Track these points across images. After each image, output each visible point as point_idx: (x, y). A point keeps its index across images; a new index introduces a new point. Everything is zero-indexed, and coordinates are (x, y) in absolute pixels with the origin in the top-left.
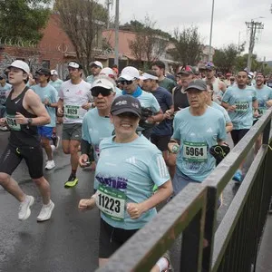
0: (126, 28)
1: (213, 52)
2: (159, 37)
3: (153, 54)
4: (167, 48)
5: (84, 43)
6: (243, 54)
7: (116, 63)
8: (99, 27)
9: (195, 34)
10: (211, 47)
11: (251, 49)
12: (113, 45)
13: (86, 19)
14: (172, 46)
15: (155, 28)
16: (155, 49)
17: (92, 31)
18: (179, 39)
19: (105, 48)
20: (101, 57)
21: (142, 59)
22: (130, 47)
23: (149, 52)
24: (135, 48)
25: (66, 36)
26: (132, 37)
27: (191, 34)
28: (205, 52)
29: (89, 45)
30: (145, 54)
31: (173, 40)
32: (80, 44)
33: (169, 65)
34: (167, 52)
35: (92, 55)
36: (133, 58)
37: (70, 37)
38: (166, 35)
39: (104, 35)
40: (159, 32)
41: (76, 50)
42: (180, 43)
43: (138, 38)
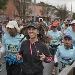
0: (38, 5)
1: (72, 14)
2: (52, 8)
3: (49, 15)
4: (54, 12)
8: (28, 4)
10: (71, 12)
12: (33, 11)
13: (23, 1)
14: (56, 11)
16: (50, 13)
17: (25, 6)
18: (59, 9)
19: (30, 12)
20: (29, 16)
21: (45, 17)
22: (40, 12)
23: (47, 14)
24: (42, 12)
25: (15, 8)
26: (41, 8)
27: (64, 7)
28: (69, 14)
29: (24, 11)
30: (46, 14)
31: (57, 9)
32: (21, 11)
34: (55, 14)
35: (25, 15)
36: (41, 16)
37: (17, 8)
38: (54, 7)
39: (30, 7)
40: (51, 6)
41: (19, 13)
43: (43, 9)
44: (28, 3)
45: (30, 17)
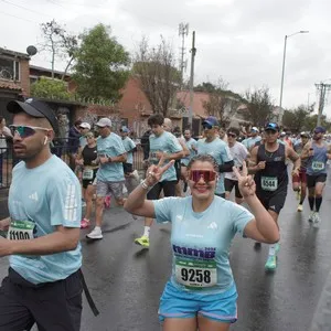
0: (199, 90)
1: (282, 113)
2: (231, 98)
3: (225, 114)
4: (238, 109)
5: (160, 102)
6: (312, 114)
7: (190, 121)
8: (174, 88)
9: (266, 95)
10: (281, 108)
11: (321, 109)
12: (186, 105)
13: (163, 80)
14: (243, 107)
15: (228, 89)
16: (227, 109)
17: (168, 92)
18: (250, 100)
19: (179, 107)
20: (178, 116)
22: (204, 106)
23: (221, 112)
24: (209, 108)
25: (143, 95)
26: (206, 97)
27: (263, 95)
28: (275, 112)
29: (165, 105)
30: (218, 113)
31: (243, 101)
32: (157, 104)
33: (240, 124)
34: (238, 112)
37: (148, 96)
38: (237, 96)
39: (179, 95)
40: (230, 93)
41: (153, 109)
42: (252, 104)
43: (211, 99)
44: (176, 85)
45: (179, 119)
